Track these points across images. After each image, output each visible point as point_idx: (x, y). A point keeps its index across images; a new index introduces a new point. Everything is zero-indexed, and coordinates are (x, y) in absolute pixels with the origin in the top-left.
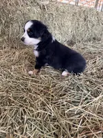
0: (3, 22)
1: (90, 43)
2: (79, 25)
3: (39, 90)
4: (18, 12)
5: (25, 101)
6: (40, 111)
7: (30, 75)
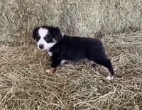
0: (21, 16)
1: (122, 36)
2: (108, 13)
3: (54, 88)
4: (37, 5)
5: (40, 96)
6: (51, 103)
7: (47, 73)
